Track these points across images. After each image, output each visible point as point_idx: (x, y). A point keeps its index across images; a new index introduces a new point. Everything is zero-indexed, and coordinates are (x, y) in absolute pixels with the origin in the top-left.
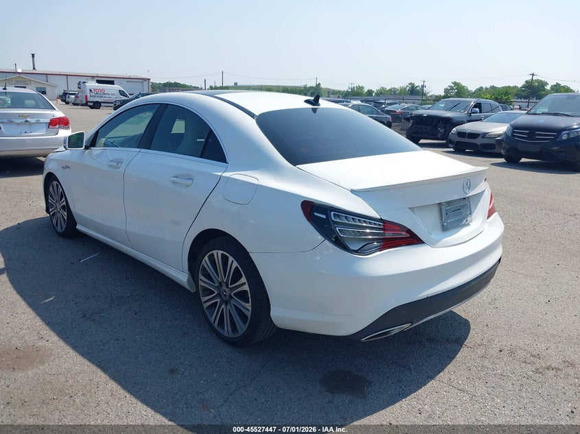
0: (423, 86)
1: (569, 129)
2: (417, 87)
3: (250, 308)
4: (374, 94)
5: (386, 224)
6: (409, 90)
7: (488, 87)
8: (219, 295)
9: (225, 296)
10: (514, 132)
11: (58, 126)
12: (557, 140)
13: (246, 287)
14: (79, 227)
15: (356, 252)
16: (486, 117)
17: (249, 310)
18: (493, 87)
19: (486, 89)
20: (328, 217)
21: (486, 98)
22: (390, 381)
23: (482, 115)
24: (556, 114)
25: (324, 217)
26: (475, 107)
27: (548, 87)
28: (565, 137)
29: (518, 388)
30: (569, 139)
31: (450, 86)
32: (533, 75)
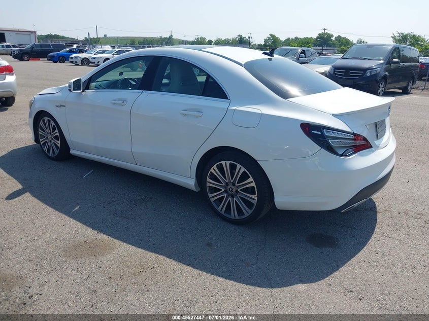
0: (249, 38)
1: (370, 69)
2: (244, 38)
3: (256, 198)
4: (213, 43)
5: (356, 136)
6: (238, 40)
7: (294, 38)
8: (226, 191)
9: (232, 191)
10: (335, 71)
11: (4, 73)
12: (364, 76)
13: (253, 185)
14: (72, 152)
15: (342, 155)
16: (311, 61)
17: (255, 200)
18: (296, 38)
19: (292, 39)
20: (322, 133)
21: (295, 46)
22: (348, 237)
23: (306, 59)
24: (361, 59)
25: (320, 133)
26: (301, 53)
27: (333, 39)
28: (368, 74)
29: (421, 234)
30: (371, 76)
31: (269, 37)
32: (325, 30)
